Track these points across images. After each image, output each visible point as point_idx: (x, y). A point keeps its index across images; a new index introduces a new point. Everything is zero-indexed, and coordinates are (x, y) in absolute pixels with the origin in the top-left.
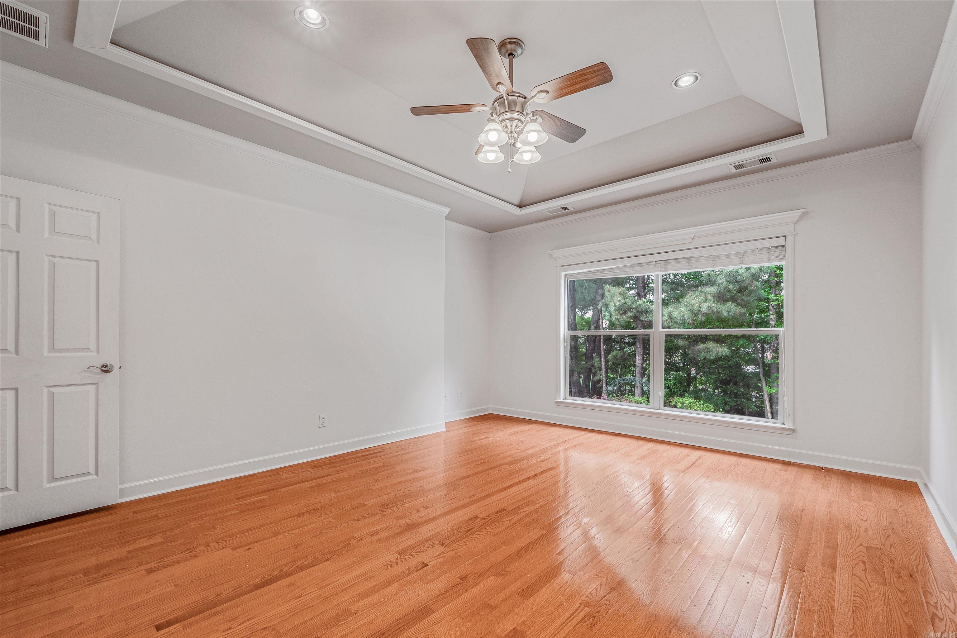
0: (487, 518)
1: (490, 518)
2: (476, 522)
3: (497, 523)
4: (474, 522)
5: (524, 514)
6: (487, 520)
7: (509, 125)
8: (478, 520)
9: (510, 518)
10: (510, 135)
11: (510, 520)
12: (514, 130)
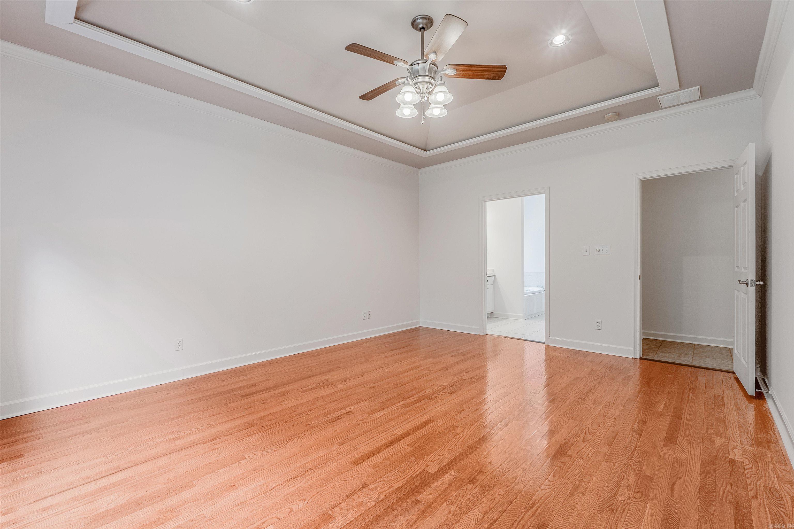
0: (443, 393)
1: (440, 393)
2: (450, 390)
3: (435, 390)
4: (451, 390)
5: (415, 397)
6: (443, 392)
7: (421, 87)
8: (449, 391)
9: (425, 394)
10: (422, 95)
11: (425, 392)
12: (425, 91)
